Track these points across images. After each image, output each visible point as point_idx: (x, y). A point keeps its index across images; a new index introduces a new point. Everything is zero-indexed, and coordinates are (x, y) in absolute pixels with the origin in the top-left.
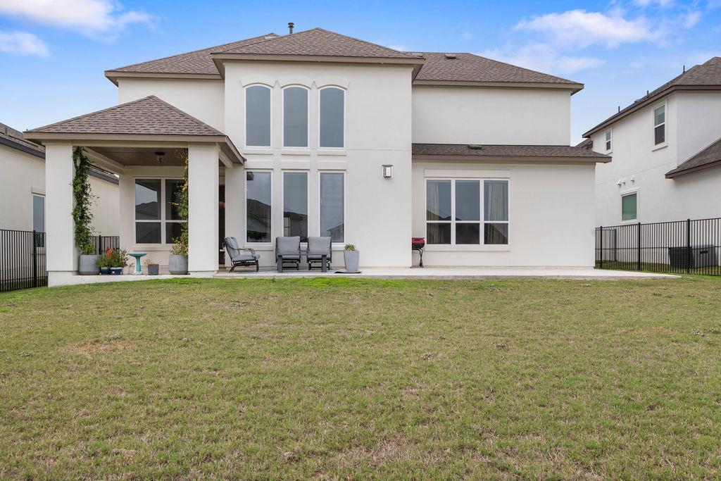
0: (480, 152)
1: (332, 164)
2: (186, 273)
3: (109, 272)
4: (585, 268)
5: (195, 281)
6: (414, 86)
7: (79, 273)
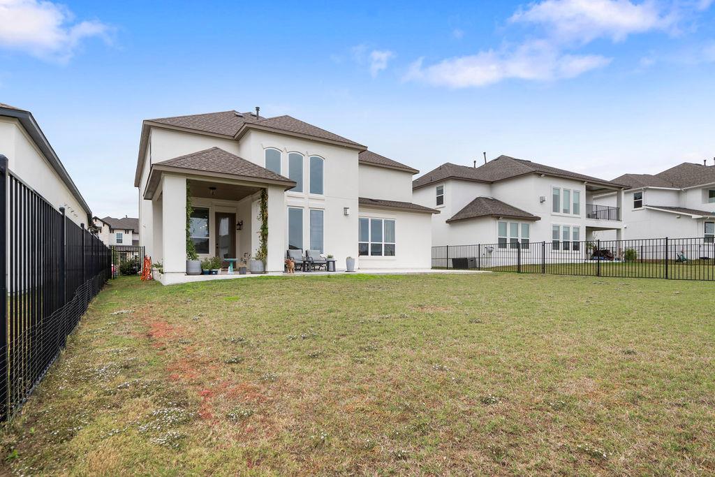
0: (377, 203)
1: (316, 204)
2: (265, 272)
3: (210, 273)
4: (428, 268)
5: (271, 277)
6: (360, 164)
7: (188, 273)
